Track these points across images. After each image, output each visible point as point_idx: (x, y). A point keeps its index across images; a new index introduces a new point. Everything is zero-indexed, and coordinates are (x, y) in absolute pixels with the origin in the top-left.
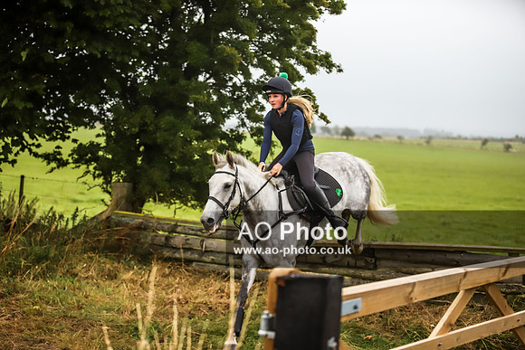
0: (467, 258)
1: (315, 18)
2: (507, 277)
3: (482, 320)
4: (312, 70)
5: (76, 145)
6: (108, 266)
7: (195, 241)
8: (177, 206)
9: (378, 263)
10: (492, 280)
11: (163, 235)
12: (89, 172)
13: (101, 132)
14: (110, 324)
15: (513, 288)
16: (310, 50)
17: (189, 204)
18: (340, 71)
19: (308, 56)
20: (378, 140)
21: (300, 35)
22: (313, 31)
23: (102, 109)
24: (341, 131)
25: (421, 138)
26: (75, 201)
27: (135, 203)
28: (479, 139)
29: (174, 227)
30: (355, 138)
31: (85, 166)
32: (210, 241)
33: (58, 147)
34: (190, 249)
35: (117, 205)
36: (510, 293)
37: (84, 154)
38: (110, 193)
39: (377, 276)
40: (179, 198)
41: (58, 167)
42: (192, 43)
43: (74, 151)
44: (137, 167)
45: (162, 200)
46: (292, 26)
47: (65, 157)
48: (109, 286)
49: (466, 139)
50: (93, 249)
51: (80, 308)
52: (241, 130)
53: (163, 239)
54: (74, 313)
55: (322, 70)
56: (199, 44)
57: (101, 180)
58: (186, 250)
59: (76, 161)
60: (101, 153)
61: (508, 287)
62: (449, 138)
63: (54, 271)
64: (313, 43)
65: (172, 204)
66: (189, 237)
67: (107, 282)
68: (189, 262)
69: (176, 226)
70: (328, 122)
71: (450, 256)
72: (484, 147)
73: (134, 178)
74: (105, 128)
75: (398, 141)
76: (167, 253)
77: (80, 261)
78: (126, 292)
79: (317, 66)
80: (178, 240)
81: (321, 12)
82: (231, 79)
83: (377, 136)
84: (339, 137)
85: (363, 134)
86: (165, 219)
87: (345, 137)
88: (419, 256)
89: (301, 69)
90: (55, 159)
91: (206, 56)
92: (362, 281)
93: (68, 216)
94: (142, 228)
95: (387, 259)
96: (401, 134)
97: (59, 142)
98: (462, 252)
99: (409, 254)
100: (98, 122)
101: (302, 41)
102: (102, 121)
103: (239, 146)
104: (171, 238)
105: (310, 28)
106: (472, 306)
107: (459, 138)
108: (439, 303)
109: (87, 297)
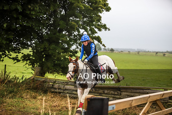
0: (151, 91)
1: (101, 13)
2: (163, 97)
3: (156, 111)
4: (100, 30)
5: (23, 55)
6: (33, 94)
7: (62, 86)
8: (56, 75)
9: (121, 93)
10: (158, 99)
11: (51, 84)
12: (27, 63)
13: (31, 50)
14: (34, 113)
15: (166, 101)
16: (99, 23)
17: (60, 74)
18: (109, 30)
19: (99, 25)
20: (122, 52)
21: (96, 18)
22: (100, 17)
23: (31, 43)
24: (110, 50)
25: (136, 52)
26: (23, 73)
27: (42, 74)
28: (155, 52)
29: (55, 82)
30: (114, 52)
31: (26, 62)
32: (67, 86)
33: (17, 55)
34: (60, 89)
35: (36, 74)
36: (165, 103)
37: (26, 58)
38: (34, 70)
39: (121, 97)
40: (57, 72)
41: (17, 62)
42: (61, 21)
43: (22, 57)
44: (43, 62)
45: (51, 73)
46: (93, 16)
47: (19, 59)
48: (34, 101)
49: (151, 52)
50: (29, 89)
51: (24, 108)
52: (77, 50)
53: (51, 85)
54: (22, 110)
55: (103, 30)
56: (63, 21)
57: (31, 66)
58: (59, 89)
59: (23, 60)
60: (31, 57)
61: (164, 101)
62: (145, 52)
63: (16, 96)
64: (100, 21)
65: (54, 74)
66: (60, 85)
67: (33, 100)
68: (60, 93)
69: (56, 81)
70: (105, 47)
71: (145, 91)
72: (157, 55)
73: (42, 66)
74: (32, 49)
75: (129, 53)
76: (53, 90)
77: (24, 93)
78: (39, 103)
79: (102, 29)
80: (56, 86)
81: (103, 11)
82: (73, 33)
83: (122, 51)
84: (109, 52)
85: (117, 51)
86: (52, 79)
87: (111, 52)
88: (135, 91)
89: (96, 30)
90: (16, 59)
91: (65, 25)
92: (116, 99)
93: (20, 78)
94: (44, 82)
95: (125, 92)
96: (129, 51)
97: (17, 54)
98: (149, 89)
99: (132, 90)
100: (30, 47)
101: (97, 20)
102: (31, 47)
103: (76, 55)
104: (54, 85)
105: (99, 16)
106: (152, 107)
107: (148, 52)
108: (141, 106)
109: (26, 105)
